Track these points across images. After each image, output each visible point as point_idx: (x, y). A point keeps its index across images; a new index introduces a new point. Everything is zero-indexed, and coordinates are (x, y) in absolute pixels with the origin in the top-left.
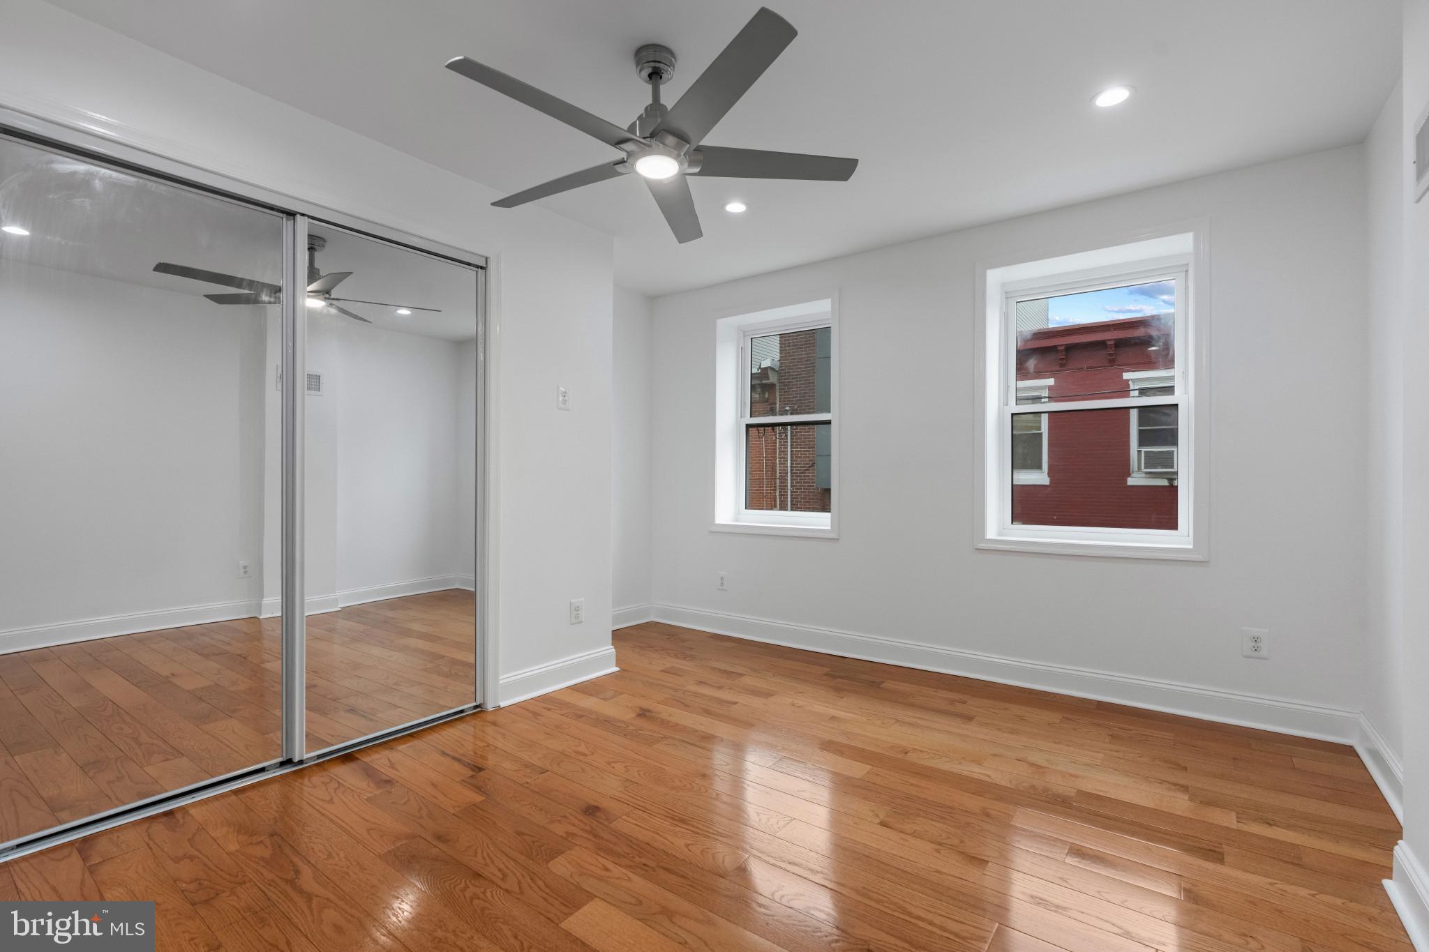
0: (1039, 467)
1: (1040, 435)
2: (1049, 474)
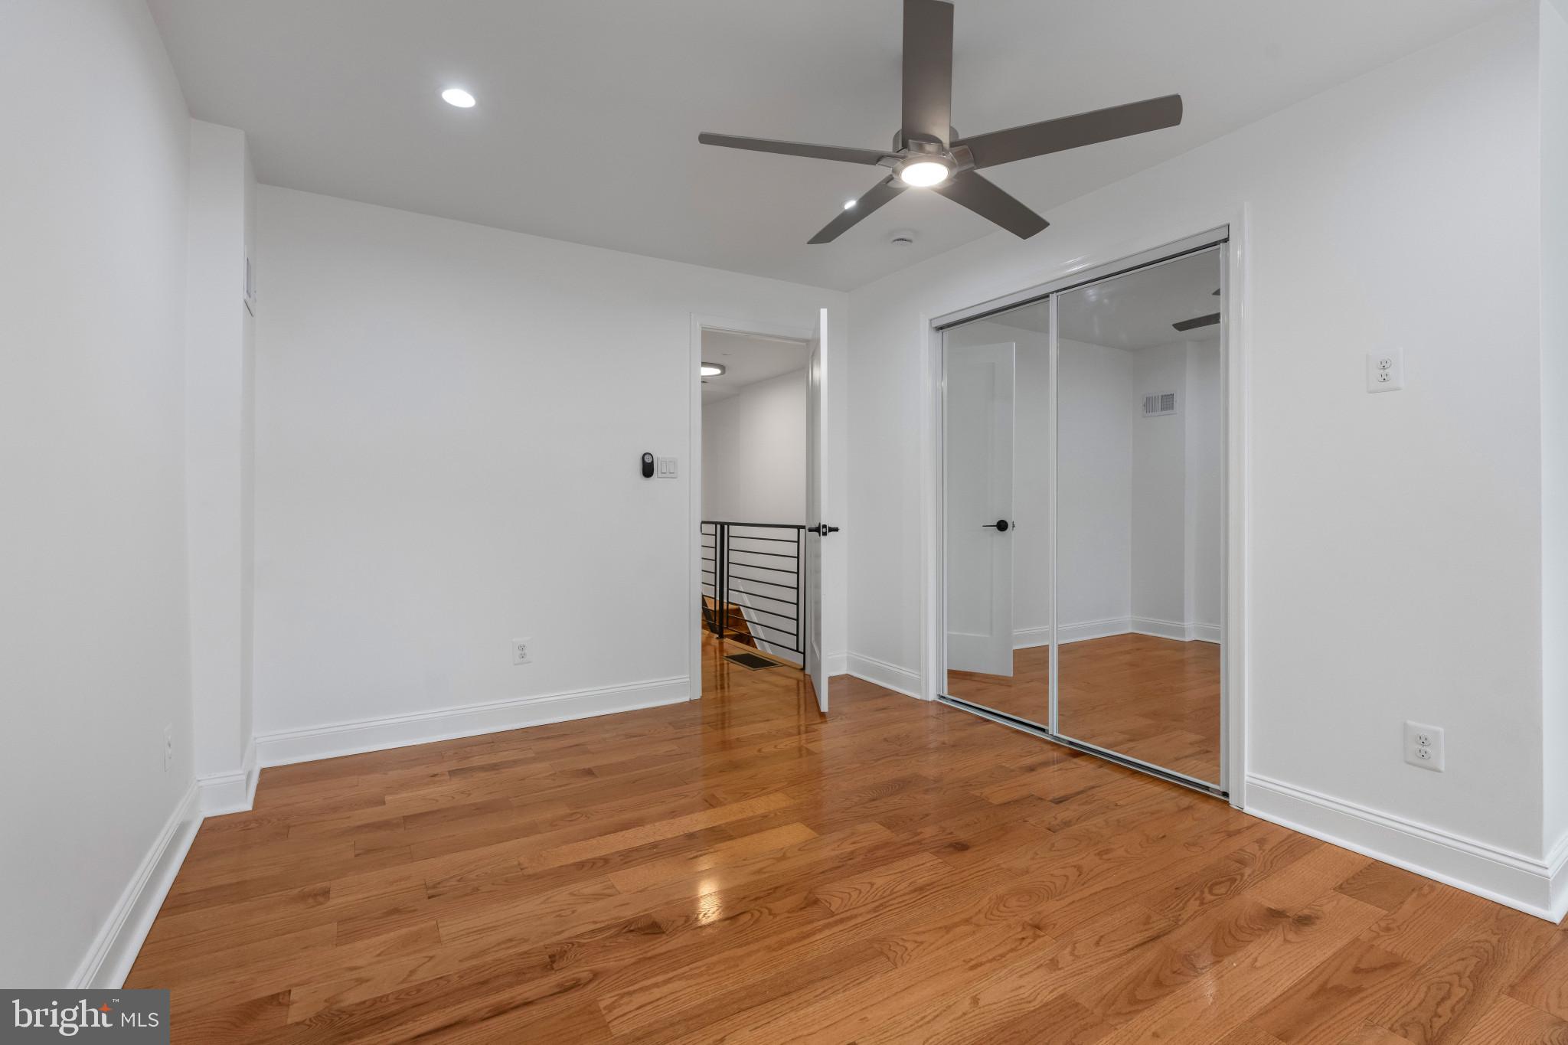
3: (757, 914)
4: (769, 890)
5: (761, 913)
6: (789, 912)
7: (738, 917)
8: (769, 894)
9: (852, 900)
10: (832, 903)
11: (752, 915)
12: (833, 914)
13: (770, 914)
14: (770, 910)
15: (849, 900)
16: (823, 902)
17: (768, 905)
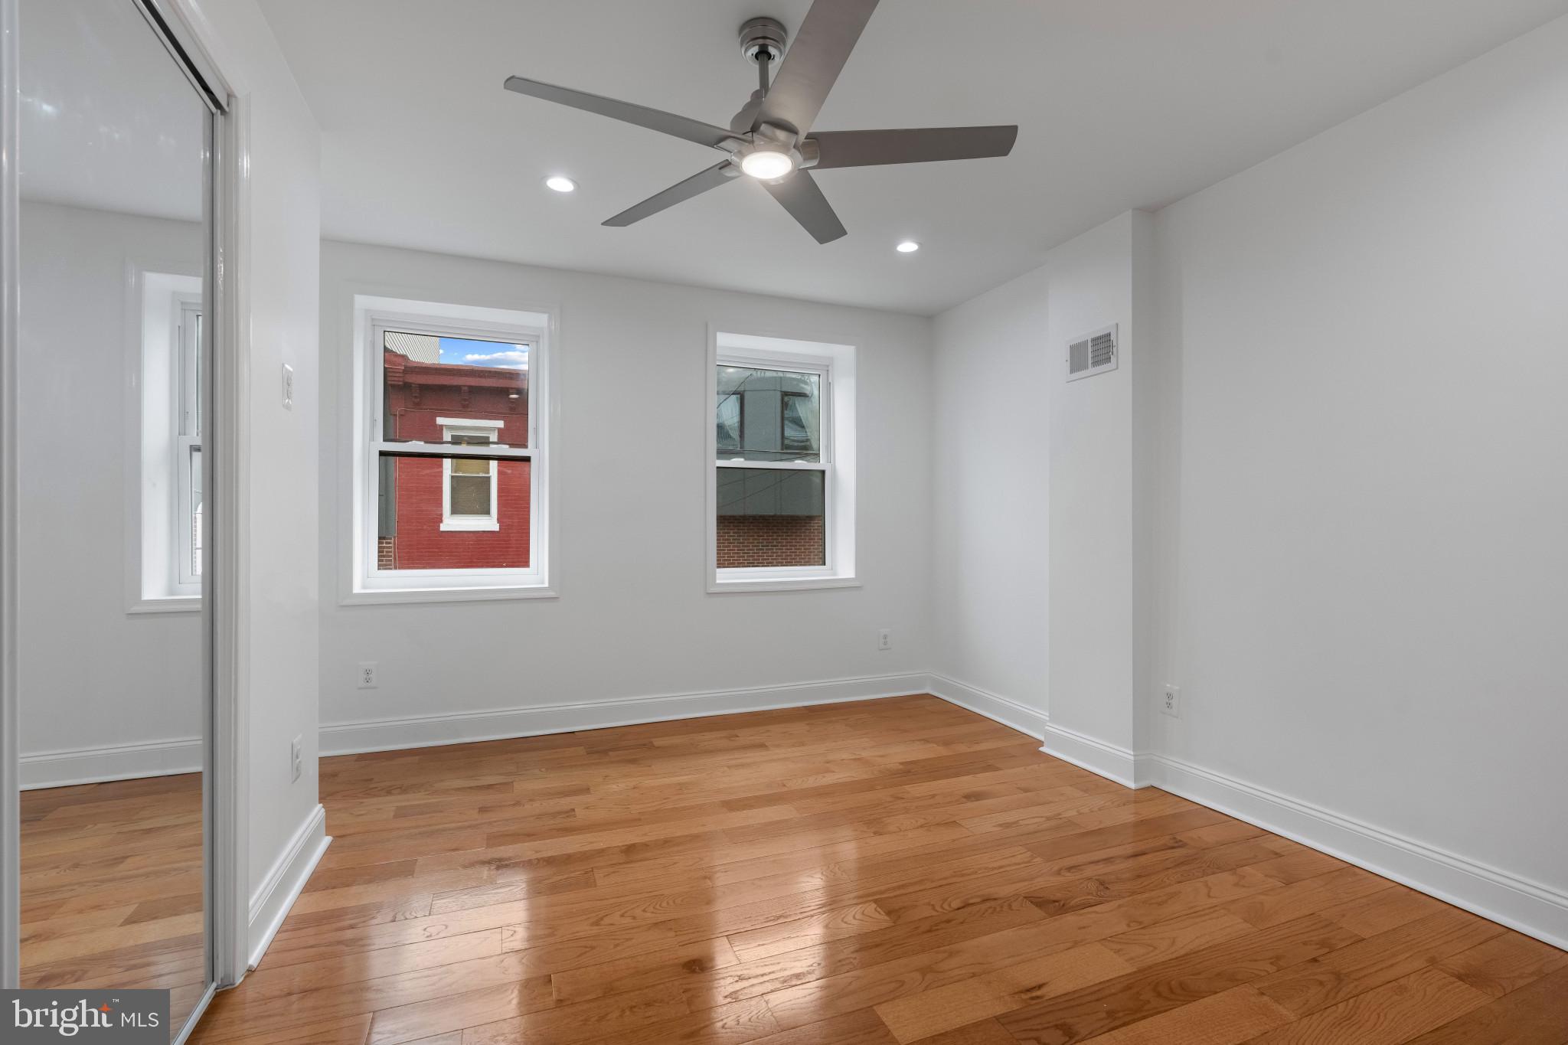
0: (487, 512)
1: (489, 478)
2: (499, 521)
3: (946, 906)
4: (938, 929)
5: (942, 907)
6: (916, 906)
7: (962, 905)
8: (936, 925)
9: (854, 913)
10: (873, 910)
11: (950, 905)
12: (875, 901)
13: (933, 905)
14: (933, 907)
15: (856, 913)
16: (883, 913)
17: (934, 913)
